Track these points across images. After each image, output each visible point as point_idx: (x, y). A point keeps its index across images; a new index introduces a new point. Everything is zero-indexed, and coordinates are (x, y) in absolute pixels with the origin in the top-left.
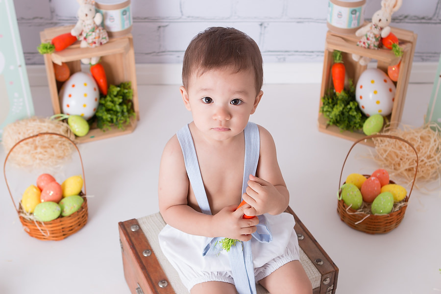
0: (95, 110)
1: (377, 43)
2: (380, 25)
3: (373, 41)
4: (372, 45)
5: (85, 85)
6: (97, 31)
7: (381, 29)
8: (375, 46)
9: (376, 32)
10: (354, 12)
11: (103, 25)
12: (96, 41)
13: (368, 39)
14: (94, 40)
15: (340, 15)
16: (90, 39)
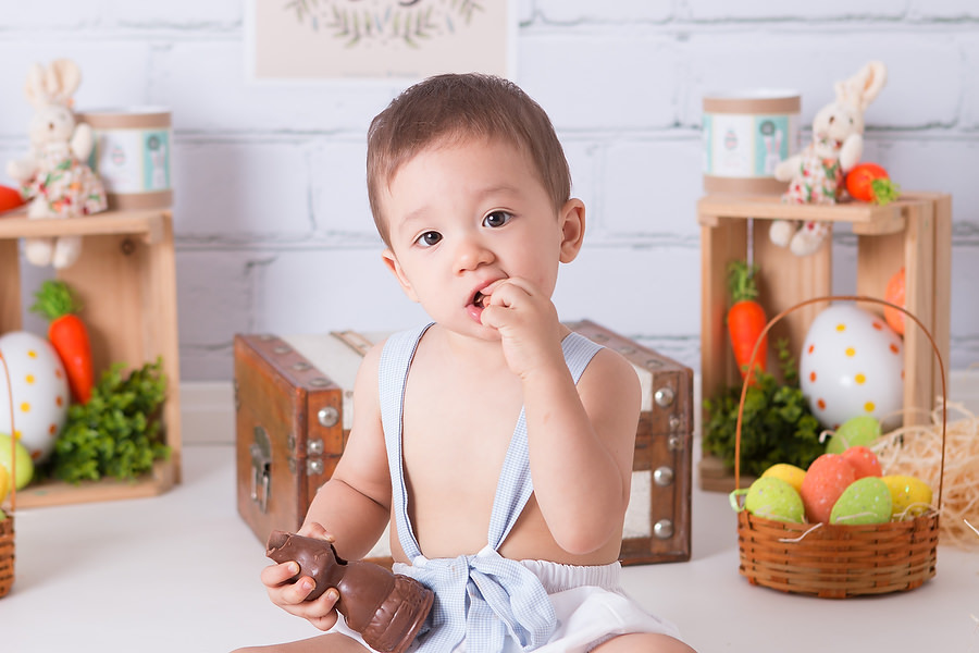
0: (53, 429)
1: (831, 185)
2: (835, 132)
3: (819, 180)
4: (818, 190)
5: (32, 354)
6: (78, 170)
7: (839, 144)
8: (826, 193)
9: (827, 152)
10: (767, 128)
11: (92, 161)
12: (73, 194)
13: (805, 173)
14: (68, 193)
15: (731, 140)
16: (56, 190)
